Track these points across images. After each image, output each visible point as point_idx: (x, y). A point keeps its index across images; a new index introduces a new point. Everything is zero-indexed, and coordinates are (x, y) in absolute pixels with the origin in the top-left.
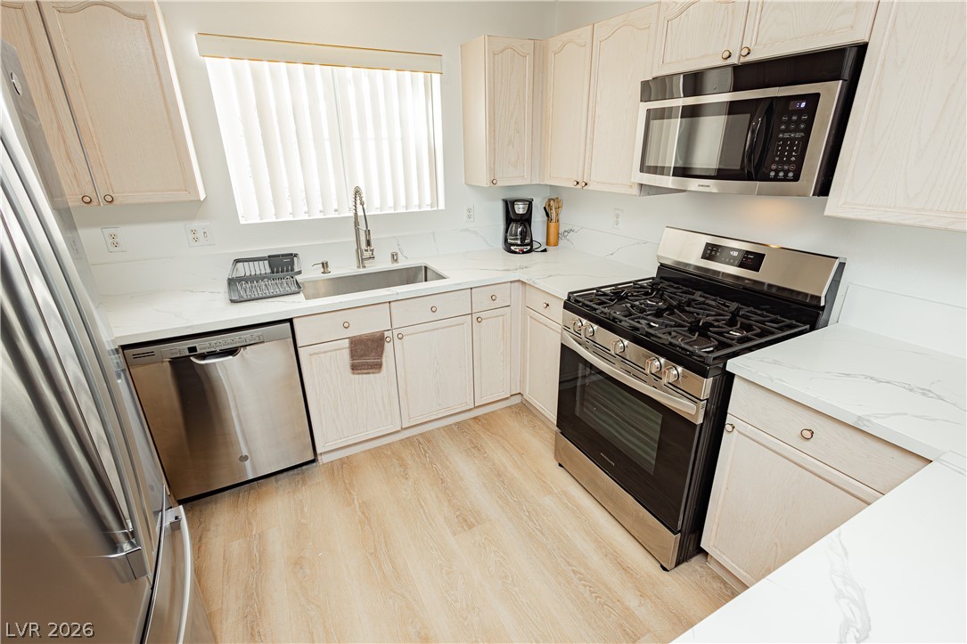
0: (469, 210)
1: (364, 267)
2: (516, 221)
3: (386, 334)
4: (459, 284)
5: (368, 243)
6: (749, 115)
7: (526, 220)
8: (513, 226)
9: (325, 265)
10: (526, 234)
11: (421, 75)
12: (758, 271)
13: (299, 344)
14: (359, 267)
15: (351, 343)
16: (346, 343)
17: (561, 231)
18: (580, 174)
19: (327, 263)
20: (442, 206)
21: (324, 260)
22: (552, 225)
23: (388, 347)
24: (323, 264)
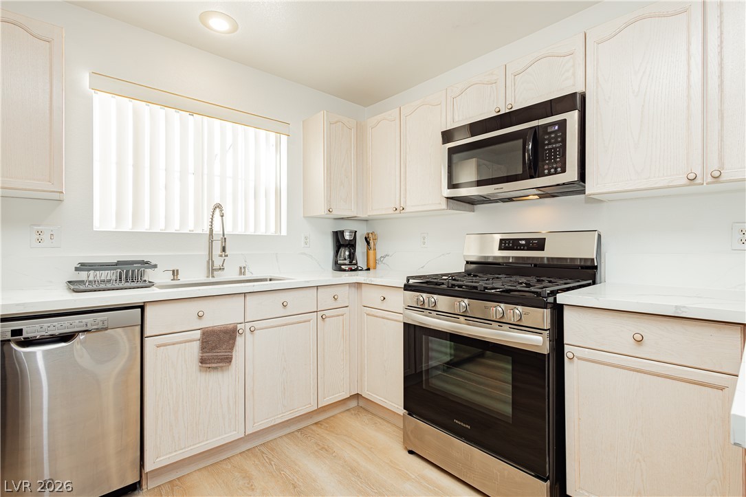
0: (306, 238)
1: (213, 277)
2: (345, 246)
3: (239, 326)
4: (308, 282)
5: (224, 249)
6: (522, 140)
7: (351, 245)
8: (342, 250)
9: (175, 273)
10: (352, 257)
11: (272, 135)
12: (544, 250)
13: (147, 332)
14: (208, 277)
15: (203, 334)
16: (198, 334)
17: (378, 257)
18: (398, 202)
19: (177, 271)
20: (284, 232)
21: (175, 268)
22: (371, 252)
23: (239, 340)
24: (173, 271)
